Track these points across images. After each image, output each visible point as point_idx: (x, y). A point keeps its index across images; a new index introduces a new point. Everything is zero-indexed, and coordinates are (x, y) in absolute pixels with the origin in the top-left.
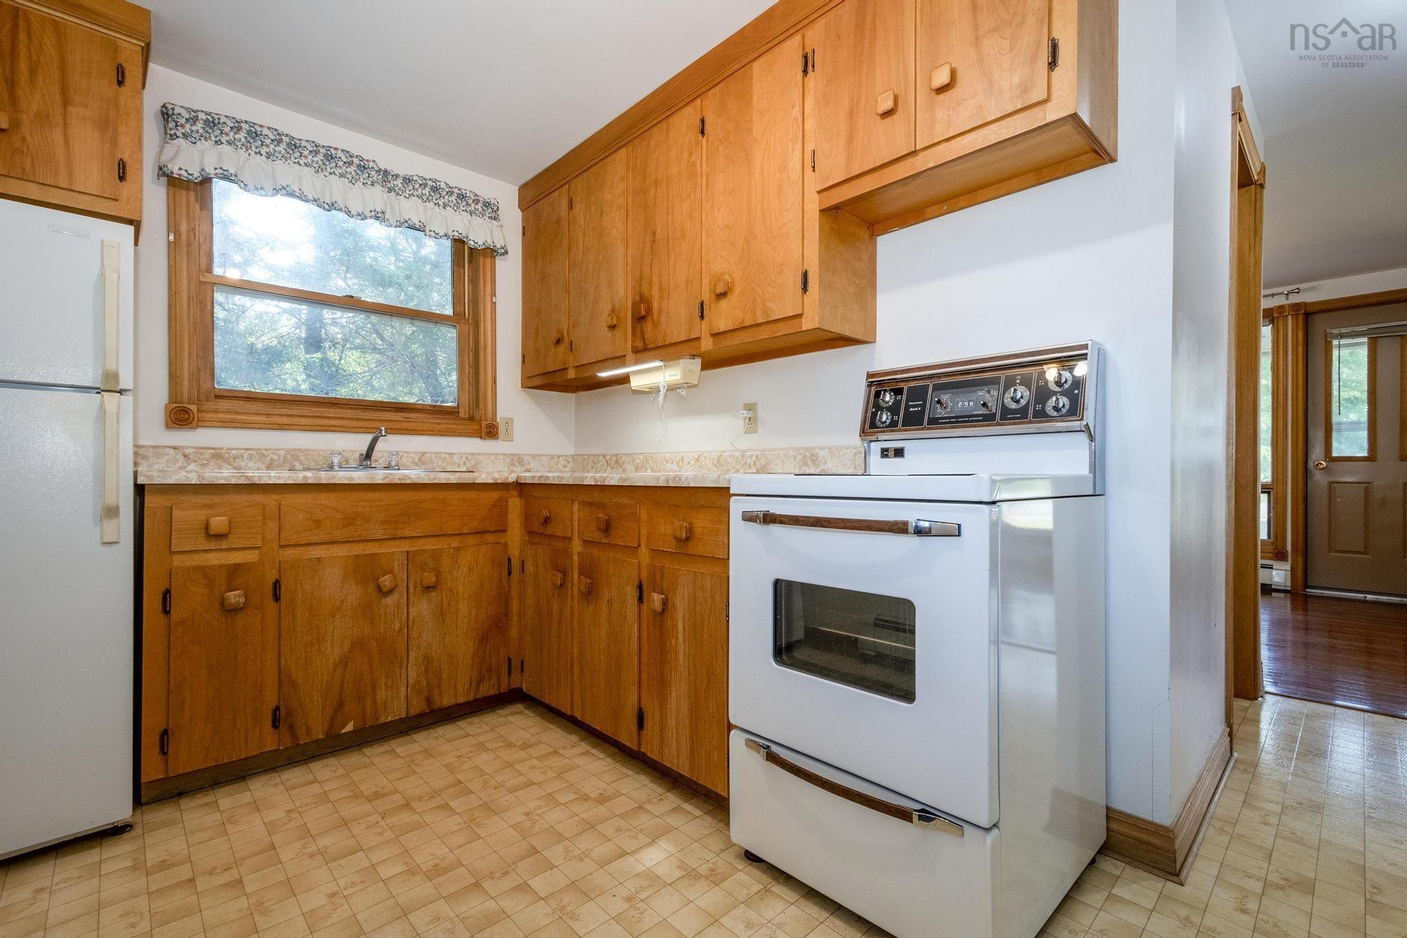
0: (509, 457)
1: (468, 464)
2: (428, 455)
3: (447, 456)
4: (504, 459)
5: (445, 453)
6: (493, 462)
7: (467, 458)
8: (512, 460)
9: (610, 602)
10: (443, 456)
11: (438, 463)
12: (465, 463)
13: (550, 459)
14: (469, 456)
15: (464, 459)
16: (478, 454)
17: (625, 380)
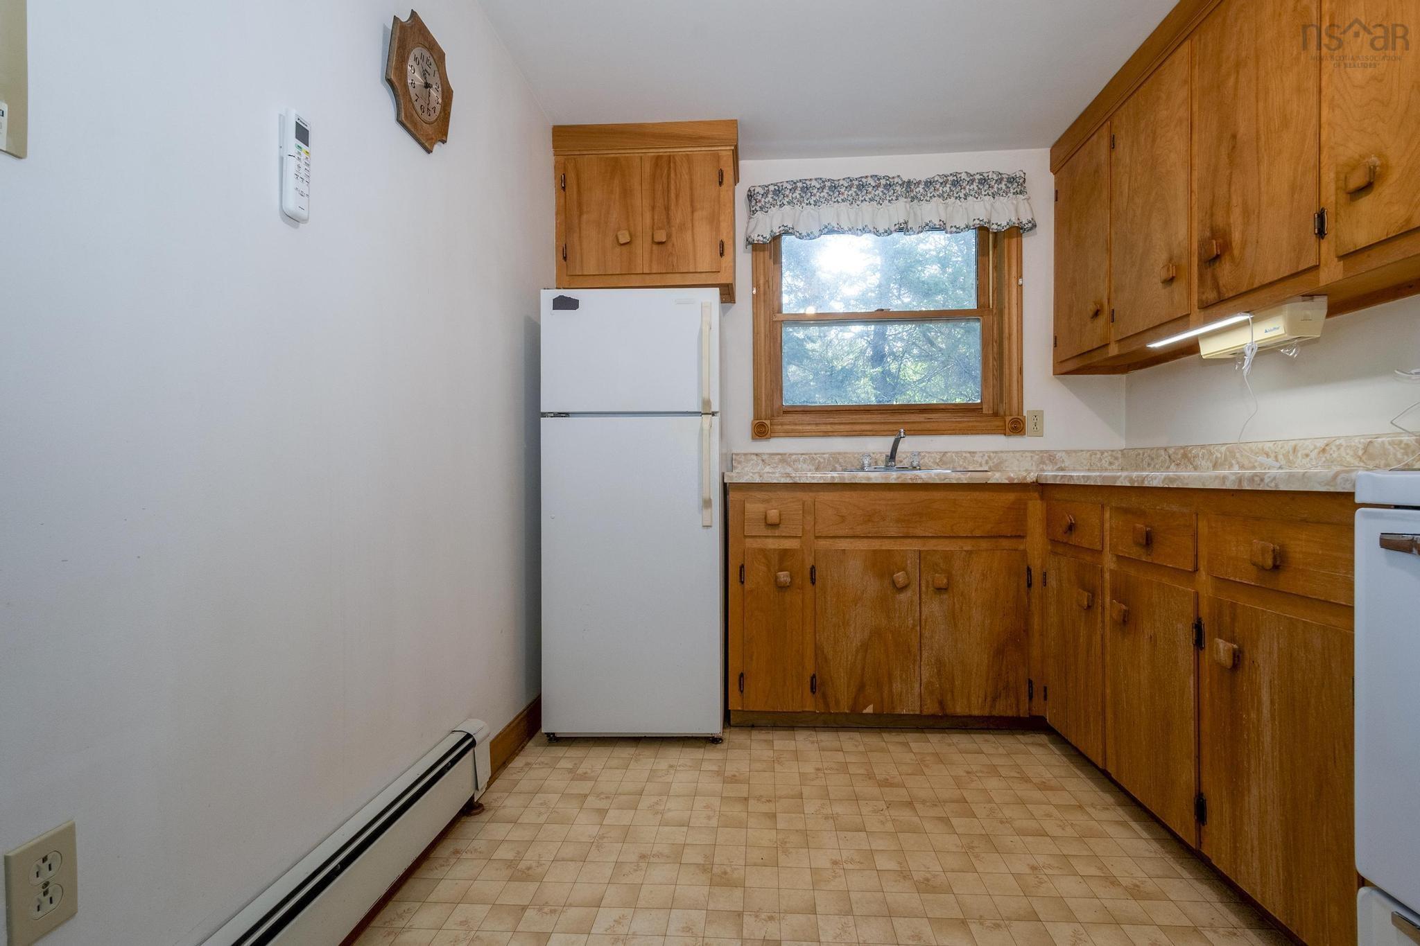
0: (1038, 455)
1: (991, 463)
2: (949, 454)
3: (968, 455)
4: (1031, 457)
5: (965, 452)
6: (1018, 460)
7: (989, 457)
8: (1042, 457)
9: (1153, 639)
10: (964, 455)
11: (958, 462)
12: (987, 463)
13: (1091, 456)
14: (992, 454)
15: (986, 458)
16: (1002, 452)
17: (1191, 348)
